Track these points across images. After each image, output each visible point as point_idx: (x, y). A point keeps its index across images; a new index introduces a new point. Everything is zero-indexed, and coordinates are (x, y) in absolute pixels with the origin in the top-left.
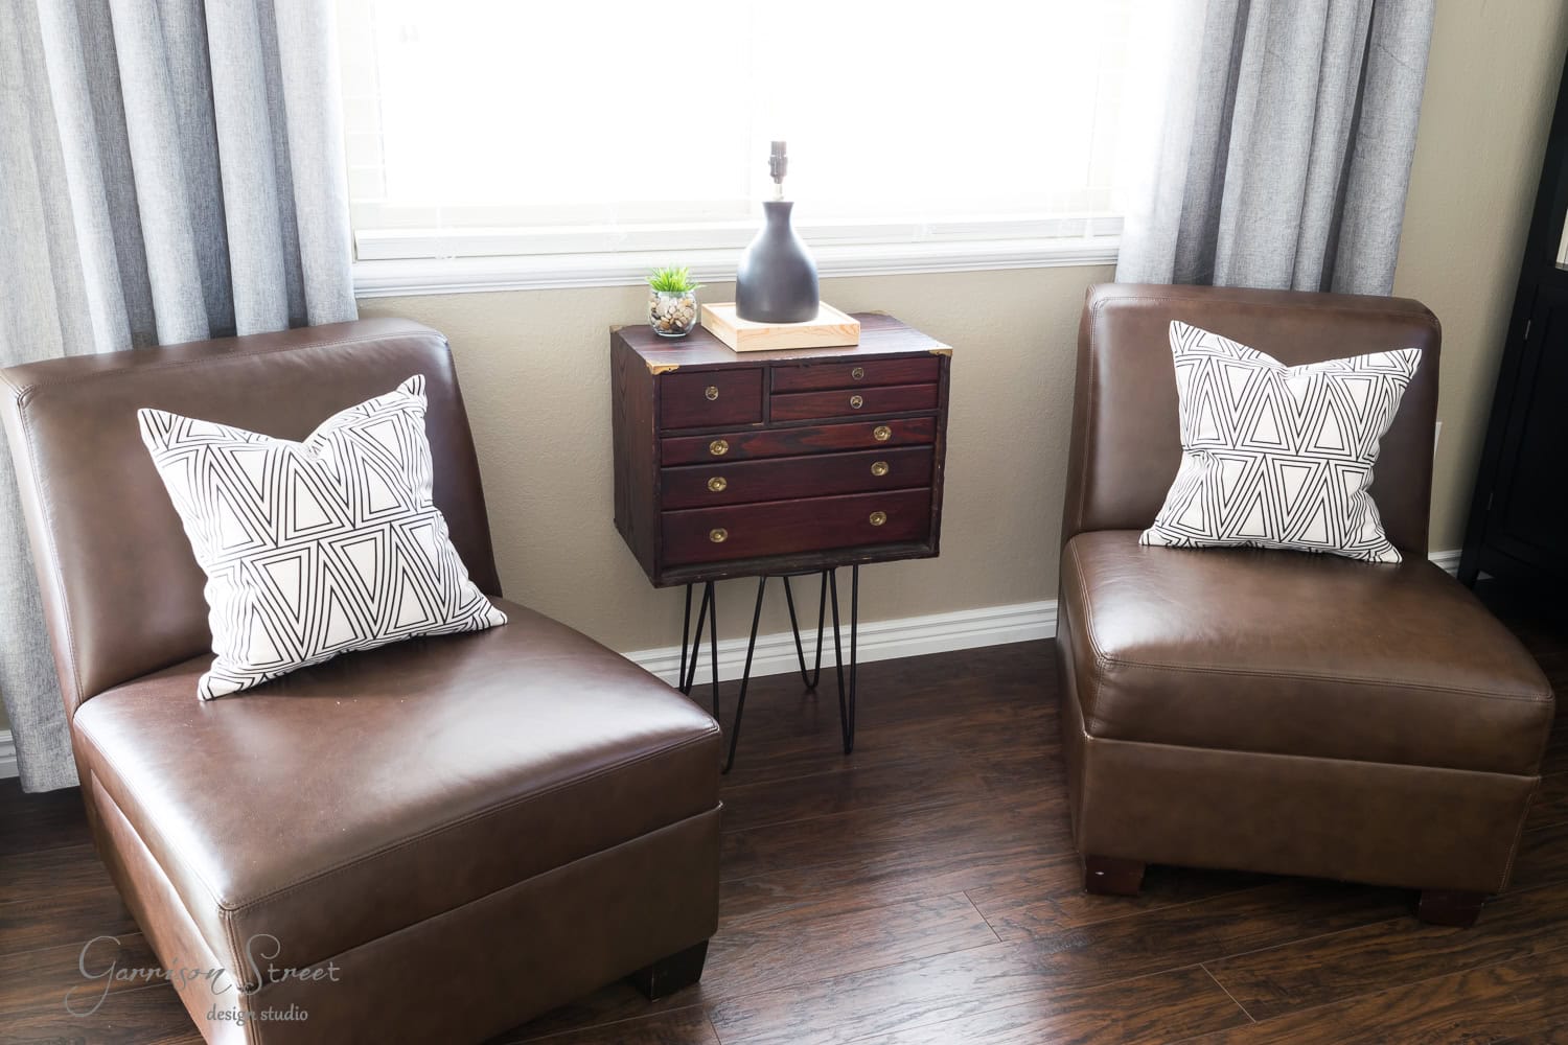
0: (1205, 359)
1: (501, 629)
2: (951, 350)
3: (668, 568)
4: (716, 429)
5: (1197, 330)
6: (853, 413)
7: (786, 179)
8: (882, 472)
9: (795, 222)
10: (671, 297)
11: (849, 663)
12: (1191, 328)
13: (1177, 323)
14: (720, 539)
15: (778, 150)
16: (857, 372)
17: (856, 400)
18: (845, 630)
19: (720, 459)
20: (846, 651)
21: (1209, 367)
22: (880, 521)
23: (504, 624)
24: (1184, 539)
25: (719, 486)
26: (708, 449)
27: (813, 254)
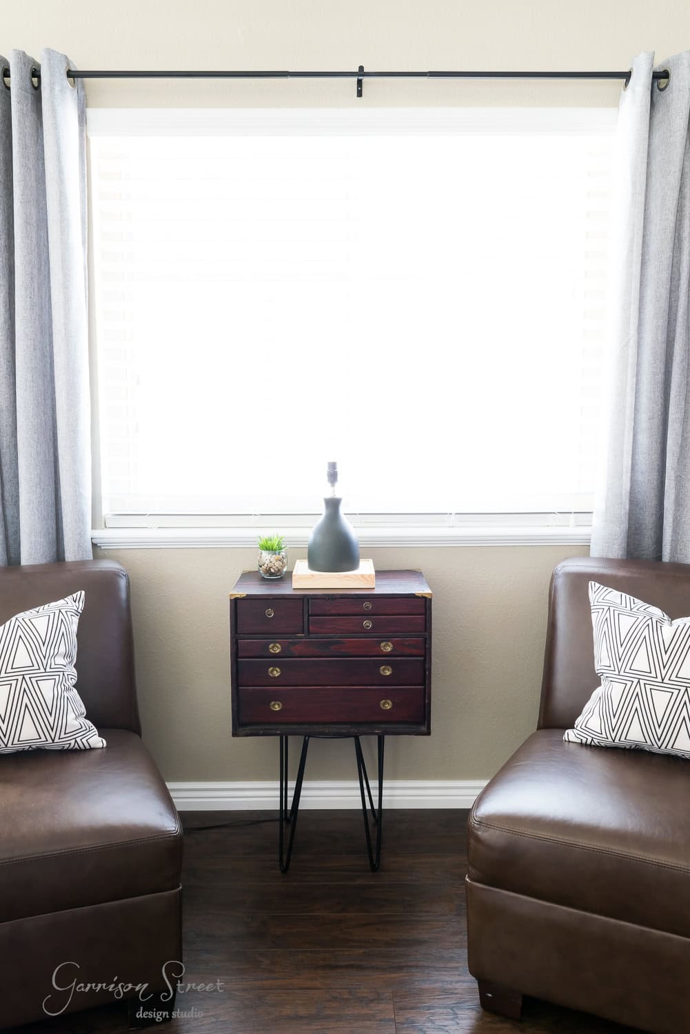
0: (606, 608)
1: (100, 750)
2: (431, 594)
3: (243, 725)
4: (274, 636)
5: (606, 588)
6: (366, 632)
7: (337, 484)
8: (388, 673)
9: (342, 510)
10: (269, 554)
11: (377, 808)
12: (602, 586)
13: (593, 583)
14: (277, 708)
15: (333, 466)
16: (368, 605)
17: (368, 624)
18: (374, 784)
19: (276, 656)
20: (375, 799)
21: (608, 615)
22: (388, 707)
23: (103, 747)
24: (590, 739)
25: (276, 673)
26: (268, 649)
27: (356, 531)
